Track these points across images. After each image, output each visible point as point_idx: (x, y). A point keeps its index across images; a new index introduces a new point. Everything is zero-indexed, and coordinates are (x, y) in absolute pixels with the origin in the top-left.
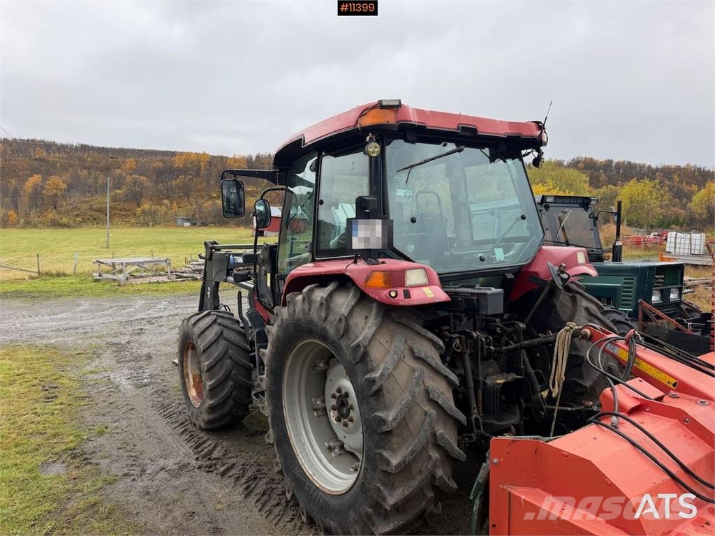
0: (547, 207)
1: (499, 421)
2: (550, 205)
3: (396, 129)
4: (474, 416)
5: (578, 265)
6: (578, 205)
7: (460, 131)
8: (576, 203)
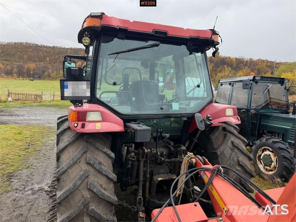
0: (257, 82)
1: (159, 201)
2: (259, 81)
3: (100, 30)
4: (139, 197)
5: (225, 116)
6: (277, 82)
7: (153, 33)
8: (276, 81)
